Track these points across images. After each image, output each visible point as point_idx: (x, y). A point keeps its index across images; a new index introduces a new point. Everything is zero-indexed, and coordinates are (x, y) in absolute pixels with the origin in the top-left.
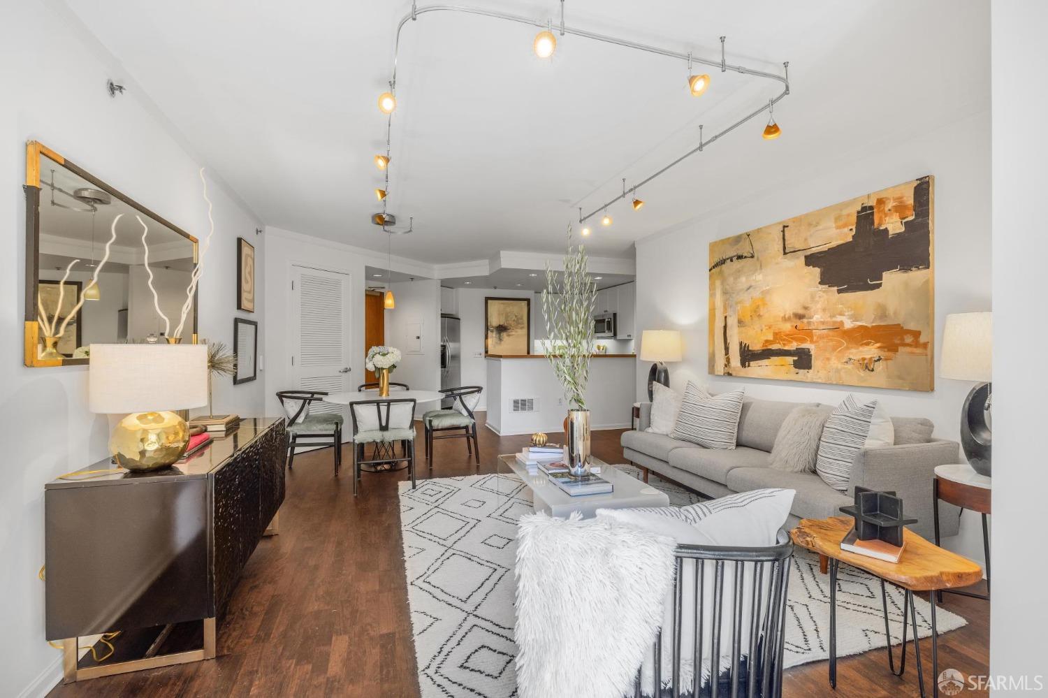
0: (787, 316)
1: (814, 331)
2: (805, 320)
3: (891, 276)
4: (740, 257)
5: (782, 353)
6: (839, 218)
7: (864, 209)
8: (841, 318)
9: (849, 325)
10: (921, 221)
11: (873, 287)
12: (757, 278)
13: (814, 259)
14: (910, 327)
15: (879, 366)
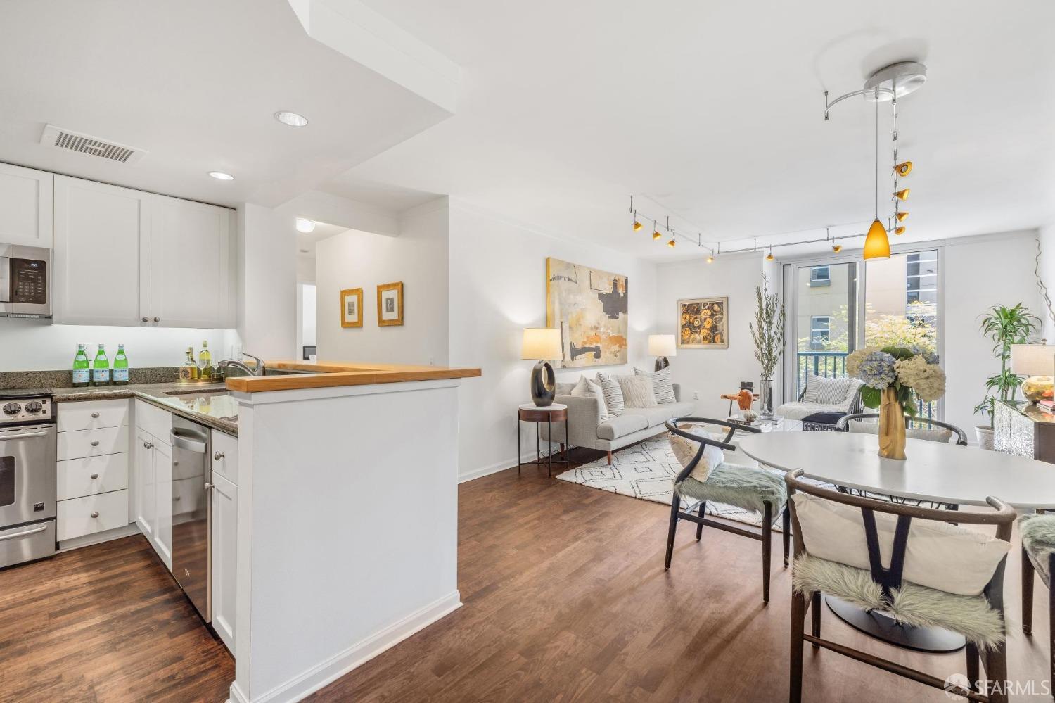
0: (592, 327)
1: (602, 337)
2: (598, 330)
3: (621, 314)
4: (570, 280)
5: (590, 349)
6: (608, 279)
7: (615, 280)
8: (609, 331)
9: (611, 335)
10: (626, 294)
11: (617, 318)
12: (579, 298)
13: (601, 297)
14: (624, 337)
15: (618, 354)
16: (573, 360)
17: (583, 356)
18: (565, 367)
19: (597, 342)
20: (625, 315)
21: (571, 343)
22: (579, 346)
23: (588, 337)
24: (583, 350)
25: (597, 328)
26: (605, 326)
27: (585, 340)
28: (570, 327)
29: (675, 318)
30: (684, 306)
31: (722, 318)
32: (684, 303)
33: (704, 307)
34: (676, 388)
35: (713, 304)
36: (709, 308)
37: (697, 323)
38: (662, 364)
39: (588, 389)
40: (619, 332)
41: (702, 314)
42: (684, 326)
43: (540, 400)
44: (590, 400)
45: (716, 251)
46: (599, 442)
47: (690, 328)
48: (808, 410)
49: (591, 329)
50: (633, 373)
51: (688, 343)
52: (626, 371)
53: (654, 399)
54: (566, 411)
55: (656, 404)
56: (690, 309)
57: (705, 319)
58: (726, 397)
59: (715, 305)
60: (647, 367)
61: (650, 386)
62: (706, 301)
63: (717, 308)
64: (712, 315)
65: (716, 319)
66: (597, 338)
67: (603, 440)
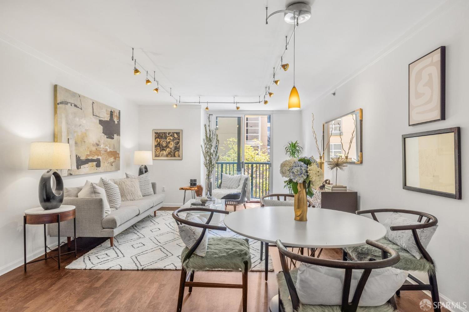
0: (94, 144)
1: (101, 151)
2: (99, 147)
3: (115, 136)
4: (75, 106)
5: (92, 161)
6: (106, 110)
7: (111, 112)
8: (107, 147)
9: (109, 150)
10: (119, 122)
11: (113, 138)
12: (84, 121)
13: (101, 122)
14: (118, 152)
15: (113, 164)
16: (78, 168)
17: (86, 165)
18: (71, 174)
19: (98, 155)
20: (118, 137)
21: (76, 156)
22: (83, 158)
23: (90, 152)
24: (87, 161)
25: (98, 145)
26: (104, 143)
27: (89, 153)
28: (76, 143)
29: (150, 141)
30: (156, 133)
31: (179, 142)
32: (156, 131)
33: (169, 134)
34: (154, 185)
35: (174, 133)
36: (171, 135)
37: (164, 144)
38: (143, 170)
39: (94, 191)
40: (114, 148)
41: (168, 138)
42: (156, 146)
43: (48, 204)
44: (96, 200)
45: (178, 101)
46: (103, 231)
47: (160, 147)
48: (224, 193)
49: (93, 145)
50: (125, 176)
51: (159, 156)
52: (119, 175)
53: (140, 194)
54: (74, 211)
55: (142, 196)
56: (159, 135)
57: (169, 142)
58: (182, 189)
59: (175, 134)
60: (134, 172)
61: (137, 185)
62: (170, 131)
63: (177, 136)
64: (173, 140)
65: (175, 142)
66: (98, 152)
67: (107, 229)
